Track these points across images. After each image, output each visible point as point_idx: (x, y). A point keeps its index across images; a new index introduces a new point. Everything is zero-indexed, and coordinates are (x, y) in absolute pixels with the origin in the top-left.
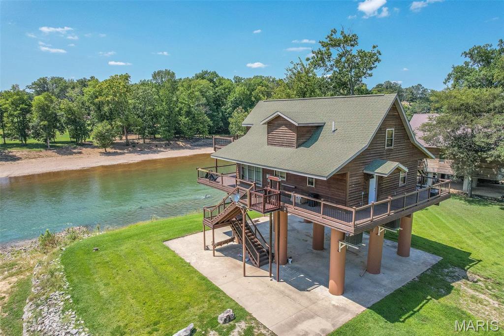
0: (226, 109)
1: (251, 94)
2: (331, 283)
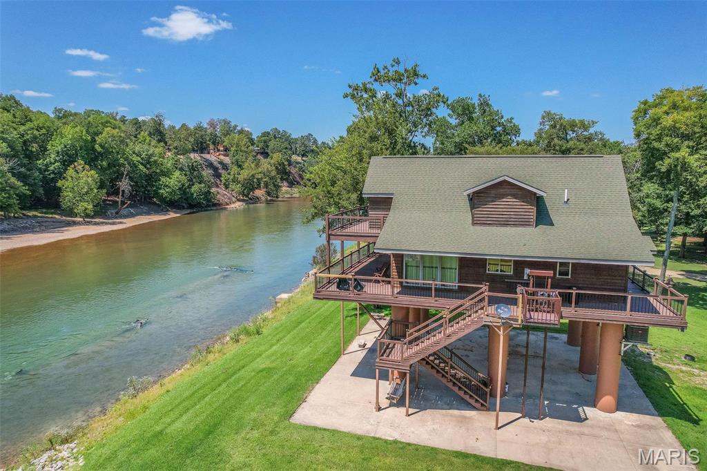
0: (47, 165)
1: (94, 140)
2: (608, 400)
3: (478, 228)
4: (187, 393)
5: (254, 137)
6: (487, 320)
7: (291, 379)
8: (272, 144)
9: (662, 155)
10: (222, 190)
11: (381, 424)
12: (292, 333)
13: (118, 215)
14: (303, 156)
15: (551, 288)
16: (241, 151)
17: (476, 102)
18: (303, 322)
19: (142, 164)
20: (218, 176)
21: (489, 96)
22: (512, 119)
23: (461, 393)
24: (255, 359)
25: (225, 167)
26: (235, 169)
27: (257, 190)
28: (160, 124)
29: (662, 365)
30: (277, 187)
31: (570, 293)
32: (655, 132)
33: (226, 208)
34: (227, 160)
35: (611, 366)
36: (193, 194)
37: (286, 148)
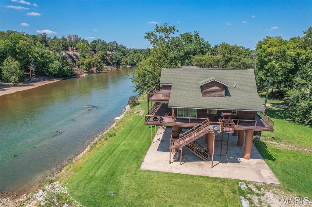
1: (15, 46)
2: (248, 155)
3: (204, 97)
4: (96, 161)
5: (89, 43)
6: (209, 131)
7: (136, 154)
8: (98, 46)
9: (266, 63)
10: (77, 68)
11: (172, 168)
12: (129, 135)
13: (30, 81)
14: (112, 51)
15: (231, 119)
16: (85, 50)
17: (193, 34)
18: (132, 130)
19: (39, 57)
20: (75, 62)
21: (198, 32)
22: (208, 42)
23: (199, 156)
24: (118, 147)
25: (77, 57)
26: (82, 59)
27: (92, 68)
28: (45, 38)
29: (264, 141)
30: (101, 66)
31: (236, 121)
32: (264, 54)
33: (79, 77)
34: (78, 54)
35: (249, 144)
36: (64, 71)
37: (104, 48)
